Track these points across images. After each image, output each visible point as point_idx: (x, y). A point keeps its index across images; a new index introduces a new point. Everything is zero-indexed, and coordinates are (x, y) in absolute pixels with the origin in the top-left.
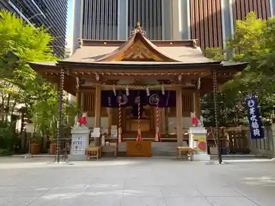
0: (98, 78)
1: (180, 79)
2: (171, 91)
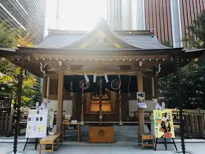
0: (61, 64)
1: (141, 64)
2: (132, 76)
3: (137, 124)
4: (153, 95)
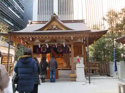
0: (31, 40)
1: (72, 39)
3: (71, 69)
4: (83, 55)
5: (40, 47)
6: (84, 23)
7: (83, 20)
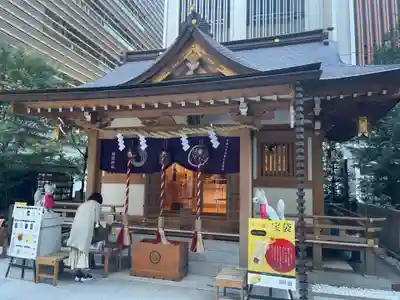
1: (244, 112)
4: (310, 178)
5: (122, 147)
6: (327, 44)
7: (320, 31)
